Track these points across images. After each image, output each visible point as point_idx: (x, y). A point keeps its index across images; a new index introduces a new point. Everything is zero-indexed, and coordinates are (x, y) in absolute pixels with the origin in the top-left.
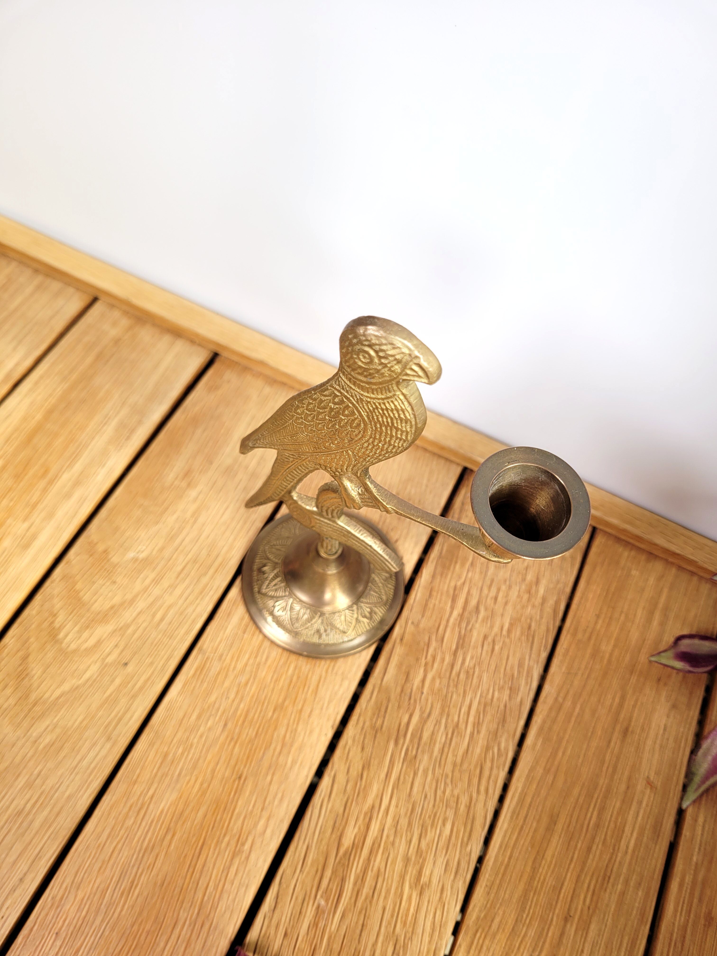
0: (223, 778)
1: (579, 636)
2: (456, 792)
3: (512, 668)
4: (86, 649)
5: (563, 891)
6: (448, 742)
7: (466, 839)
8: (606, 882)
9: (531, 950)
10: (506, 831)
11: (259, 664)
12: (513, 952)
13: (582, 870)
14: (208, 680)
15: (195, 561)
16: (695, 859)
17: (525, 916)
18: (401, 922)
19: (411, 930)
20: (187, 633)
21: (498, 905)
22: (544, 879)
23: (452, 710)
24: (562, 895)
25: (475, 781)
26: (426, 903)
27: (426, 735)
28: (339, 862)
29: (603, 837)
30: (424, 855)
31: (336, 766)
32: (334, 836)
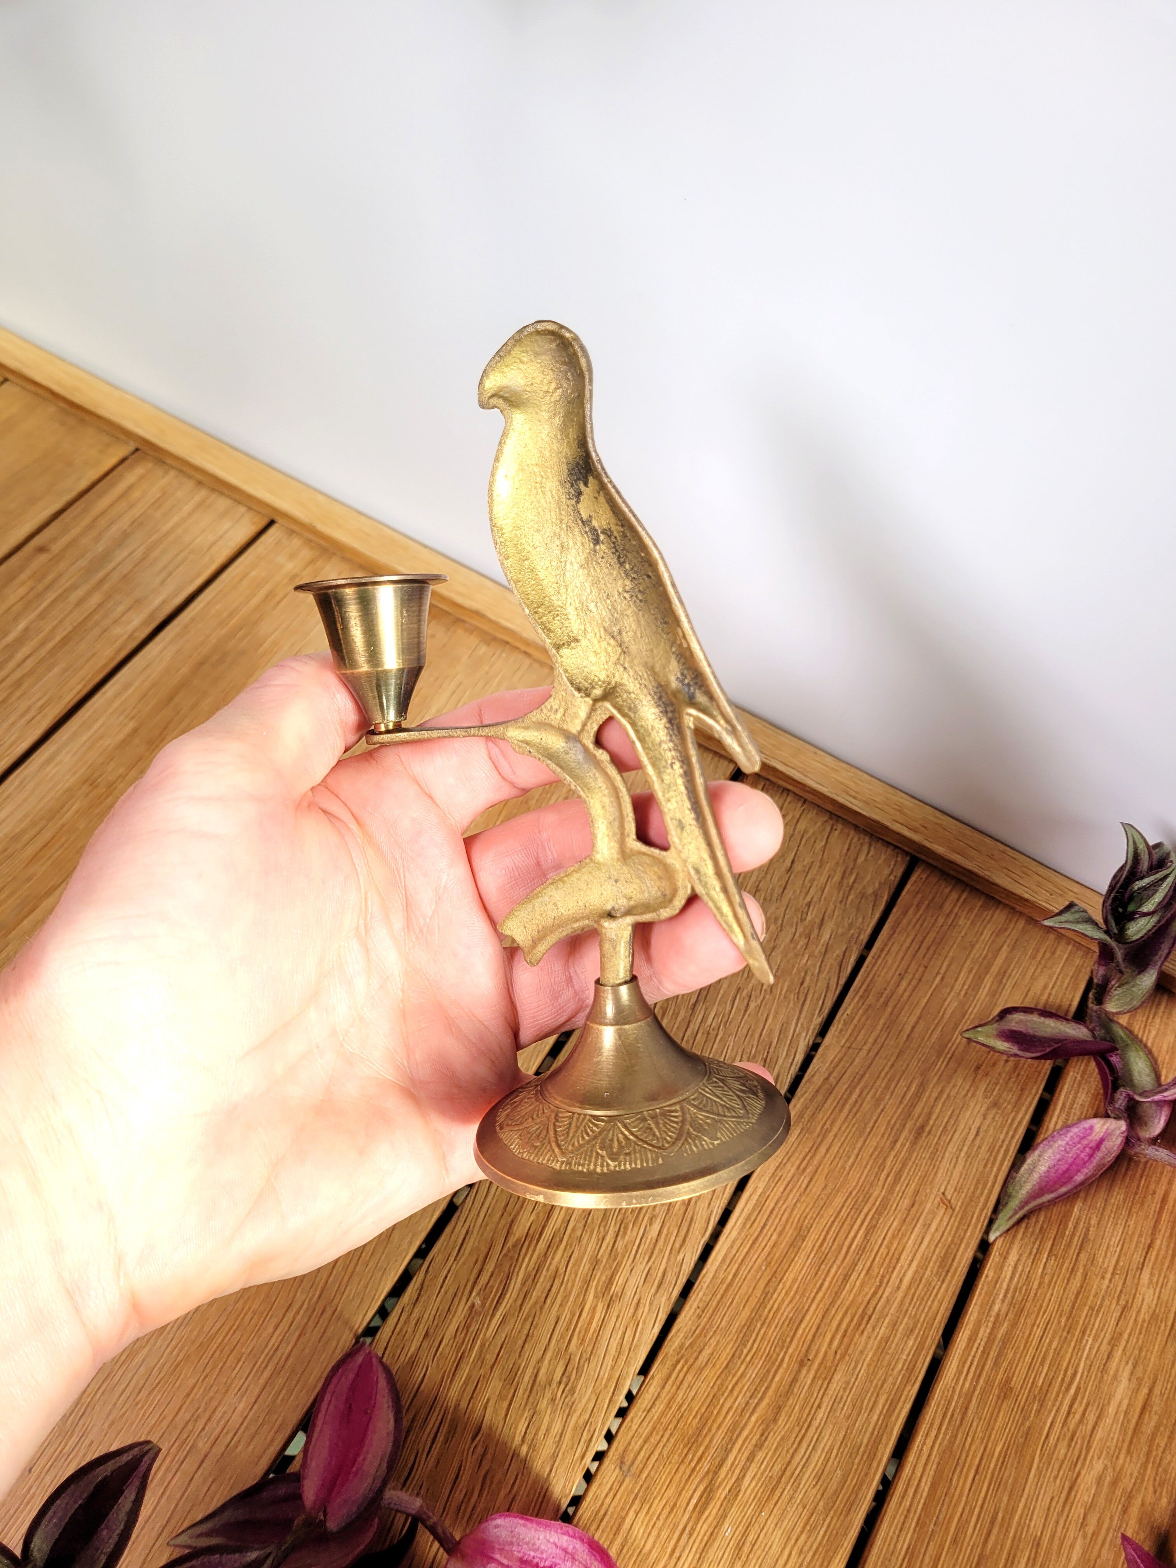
1: (871, 1000)
5: (803, 1326)
7: (677, 1245)
8: (864, 1322)
9: (748, 1395)
10: (734, 1242)
12: (723, 1394)
13: (833, 1303)
16: (996, 1308)
17: (745, 1351)
18: (578, 1338)
19: (590, 1349)
21: (711, 1333)
22: (778, 1309)
24: (800, 1331)
26: (614, 1319)
28: (506, 1255)
29: (868, 1264)
30: (619, 1258)
32: (503, 1222)
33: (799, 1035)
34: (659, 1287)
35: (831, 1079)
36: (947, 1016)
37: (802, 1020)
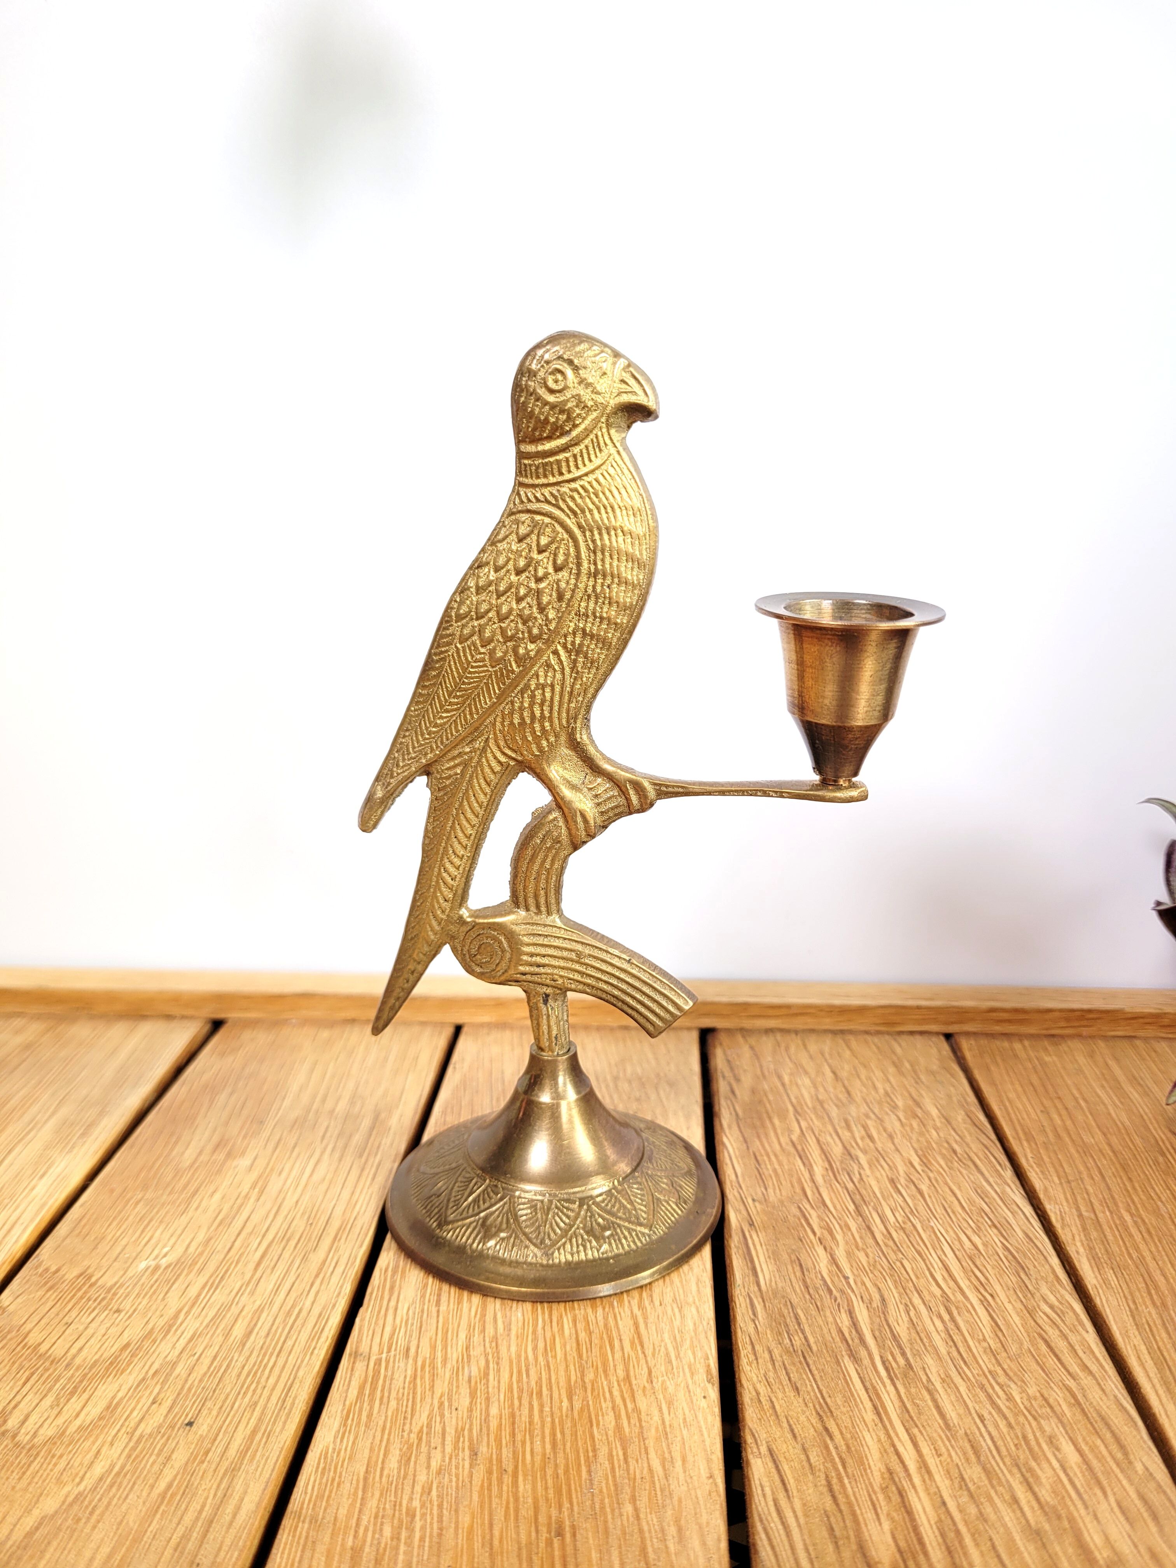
0: (520, 1549)
2: (1032, 1390)
3: (971, 1202)
4: (80, 1429)
6: (950, 1325)
7: (1119, 1456)
11: (495, 1338)
14: (393, 1394)
20: (315, 1336)
23: (921, 1284)
25: (1051, 1361)
27: (902, 1330)
30: (1063, 1513)
31: (763, 1436)
32: (846, 1554)
33: (1004, 1192)
34: (1155, 1517)
35: (1085, 1214)
36: (1127, 1123)
37: (991, 1180)
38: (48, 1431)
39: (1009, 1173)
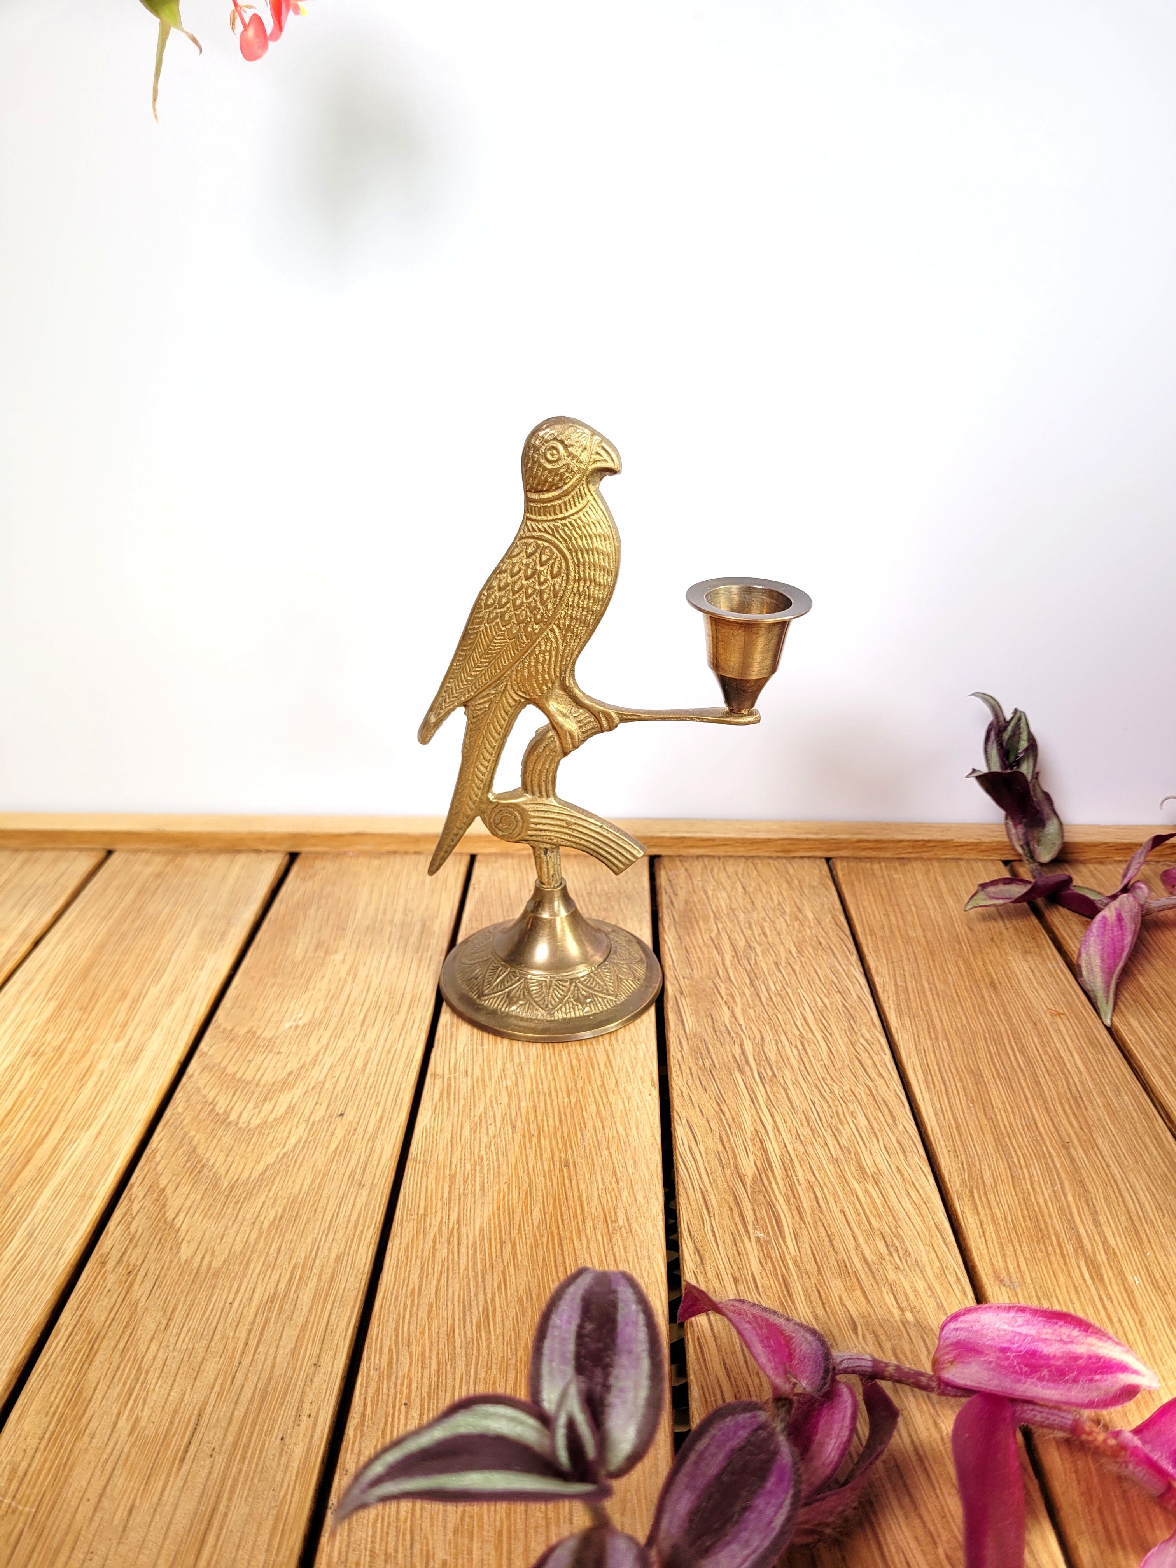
0: (545, 1173)
1: (880, 934)
2: (846, 1088)
3: (826, 977)
4: (275, 1120)
5: (1040, 1125)
6: (802, 1052)
7: (890, 1121)
8: (1080, 1102)
9: (1049, 1186)
10: (932, 1100)
11: (520, 1064)
12: (1029, 1195)
13: (1045, 1101)
14: (461, 1096)
15: (377, 1006)
16: (1157, 1053)
17: (1016, 1160)
18: (874, 1216)
19: (891, 1218)
20: (408, 1064)
21: (978, 1162)
22: (1010, 1124)
23: (787, 1028)
24: (1042, 1129)
25: (860, 1072)
26: (890, 1190)
27: (772, 1055)
28: (753, 1192)
29: (1044, 1069)
30: (852, 1150)
31: (684, 1114)
32: (728, 1172)
33: (849, 970)
34: (904, 1152)
35: (899, 983)
36: (941, 922)
37: (842, 962)
38: (255, 1122)
39: (854, 957)
